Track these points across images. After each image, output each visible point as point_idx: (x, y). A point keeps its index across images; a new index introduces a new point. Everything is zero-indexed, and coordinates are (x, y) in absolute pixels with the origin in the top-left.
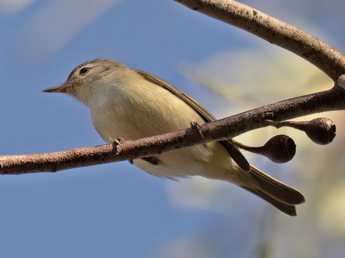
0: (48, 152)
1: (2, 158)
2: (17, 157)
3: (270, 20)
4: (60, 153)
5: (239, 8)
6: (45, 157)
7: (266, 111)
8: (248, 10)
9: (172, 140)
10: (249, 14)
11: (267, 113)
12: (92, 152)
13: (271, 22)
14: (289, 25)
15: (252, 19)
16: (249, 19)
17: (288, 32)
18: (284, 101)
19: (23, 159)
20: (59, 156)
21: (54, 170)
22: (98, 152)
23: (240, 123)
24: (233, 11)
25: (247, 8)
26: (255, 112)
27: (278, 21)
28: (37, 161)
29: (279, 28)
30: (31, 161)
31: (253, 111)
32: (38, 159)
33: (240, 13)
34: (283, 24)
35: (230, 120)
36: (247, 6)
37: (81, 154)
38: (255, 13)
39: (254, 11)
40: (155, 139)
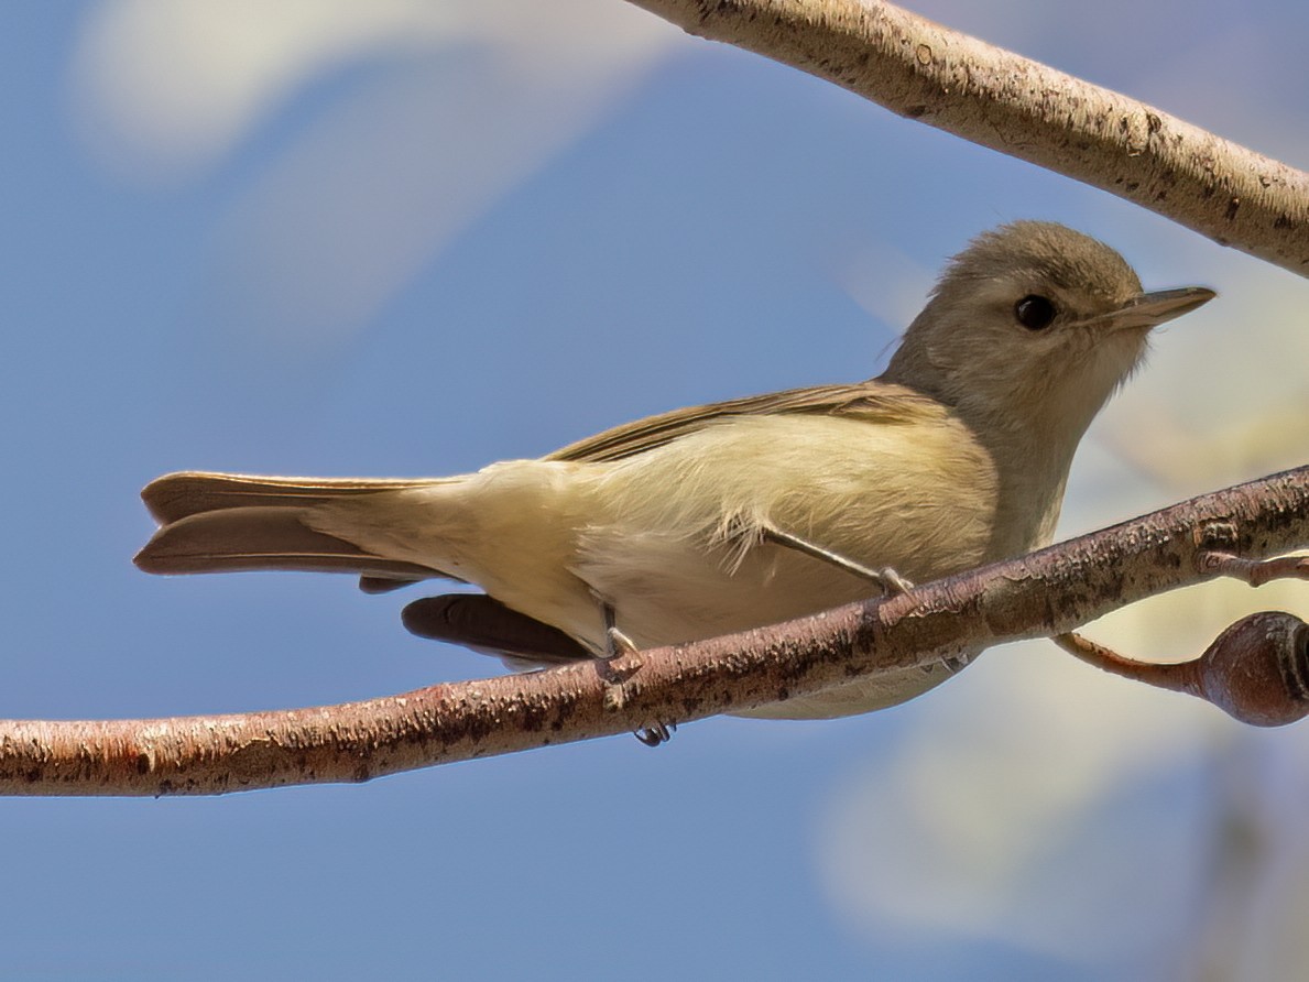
0: (336, 701)
1: (152, 730)
2: (210, 724)
3: (1214, 150)
4: (382, 703)
5: (1090, 106)
6: (324, 720)
7: (1204, 518)
8: (1125, 112)
9: (832, 641)
10: (1132, 128)
11: (1213, 526)
12: (514, 698)
13: (1221, 160)
14: (1291, 170)
15: (1143, 149)
16: (1133, 150)
17: (1289, 199)
18: (1279, 475)
19: (234, 729)
20: (381, 715)
21: (363, 775)
22: (538, 695)
23: (1106, 568)
24: (1067, 116)
25: (1122, 105)
26: (1163, 521)
27: (1247, 152)
28: (294, 738)
29: (1253, 184)
30: (267, 739)
31: (1154, 520)
32: (298, 730)
33: (1092, 127)
34: (1268, 166)
35: (1063, 556)
36: (1121, 97)
37: (470, 706)
38: (1154, 125)
39: (1148, 117)
40: (762, 638)
